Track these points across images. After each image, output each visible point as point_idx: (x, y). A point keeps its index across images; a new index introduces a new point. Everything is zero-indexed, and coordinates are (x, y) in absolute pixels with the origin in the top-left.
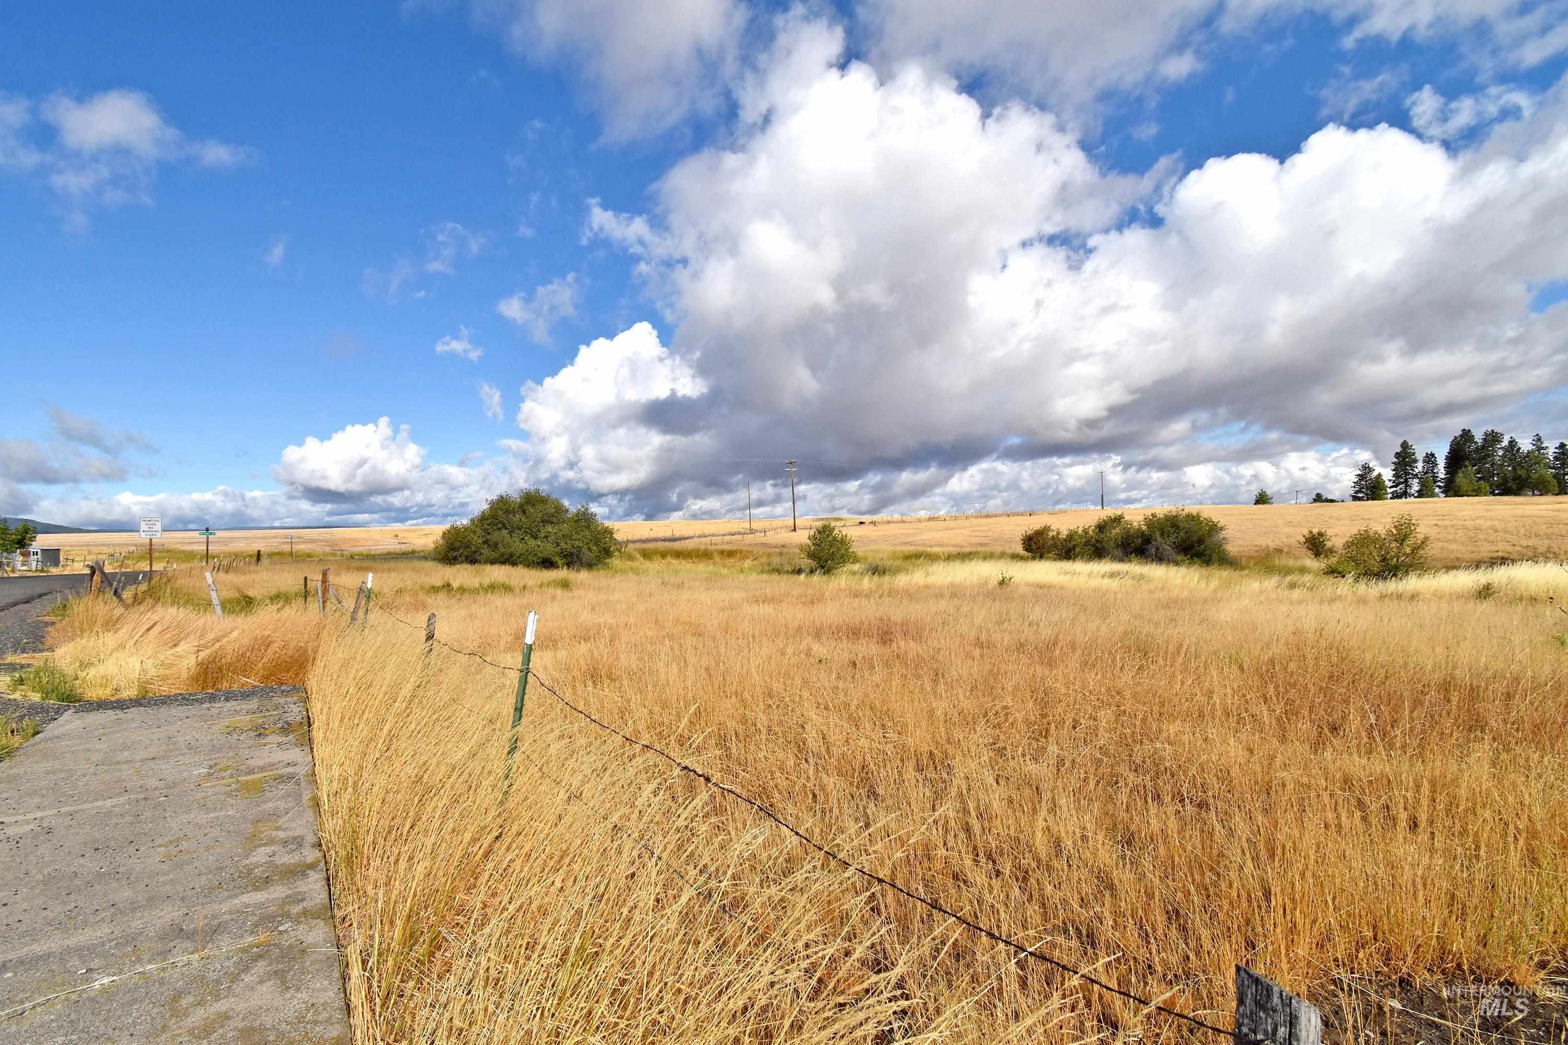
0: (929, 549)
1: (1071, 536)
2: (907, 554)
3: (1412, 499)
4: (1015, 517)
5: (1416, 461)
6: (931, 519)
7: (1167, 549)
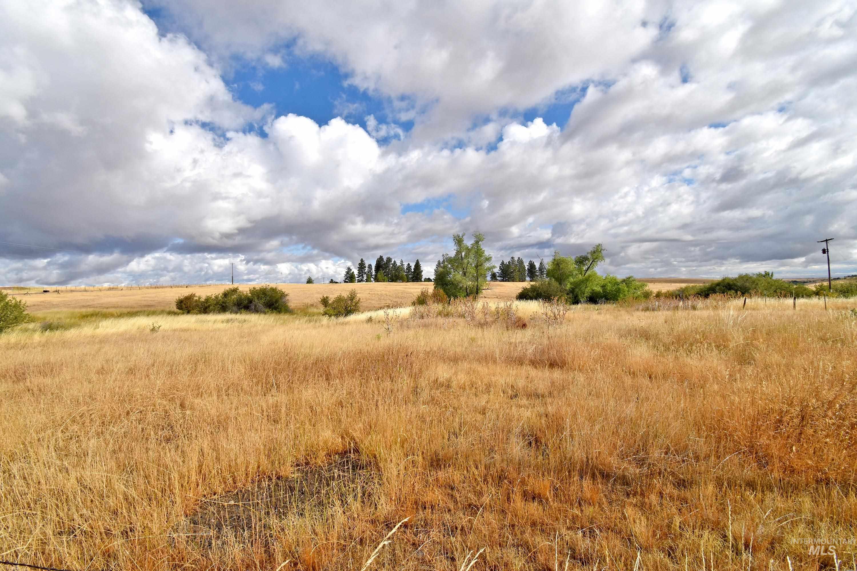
0: (105, 310)
1: (207, 300)
2: (84, 314)
3: (364, 283)
4: (176, 289)
5: (365, 267)
6: (110, 289)
7: (260, 305)
